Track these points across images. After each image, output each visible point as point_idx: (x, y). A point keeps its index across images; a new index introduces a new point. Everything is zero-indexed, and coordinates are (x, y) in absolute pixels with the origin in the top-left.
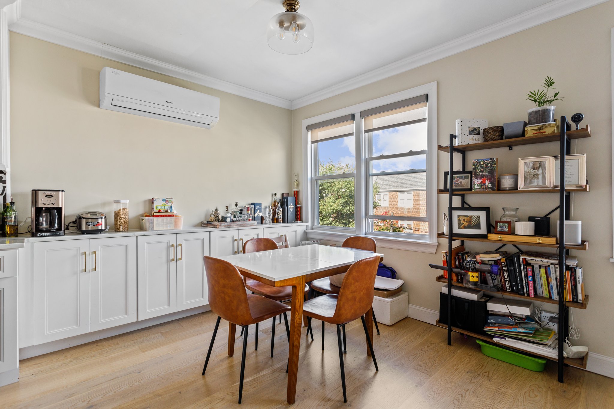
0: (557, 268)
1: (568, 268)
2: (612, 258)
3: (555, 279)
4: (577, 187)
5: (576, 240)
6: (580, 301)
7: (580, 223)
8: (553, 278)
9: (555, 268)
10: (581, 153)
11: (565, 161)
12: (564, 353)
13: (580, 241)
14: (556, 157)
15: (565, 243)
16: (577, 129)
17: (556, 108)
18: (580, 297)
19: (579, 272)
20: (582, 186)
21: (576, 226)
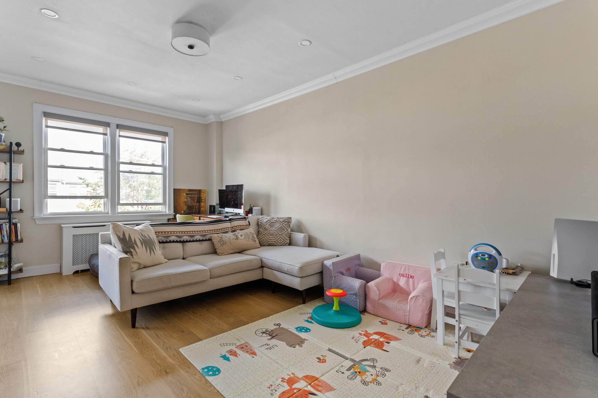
0: (7, 224)
1: (14, 224)
2: (34, 216)
3: (6, 231)
4: (16, 180)
5: (17, 209)
6: (19, 240)
7: (19, 199)
8: (5, 231)
9: (6, 225)
10: (19, 162)
11: (12, 166)
12: (12, 269)
13: (19, 209)
14: (5, 163)
15: (12, 211)
16: (18, 150)
17: (5, 135)
18: (19, 238)
19: (19, 225)
20: (20, 180)
21: (17, 201)
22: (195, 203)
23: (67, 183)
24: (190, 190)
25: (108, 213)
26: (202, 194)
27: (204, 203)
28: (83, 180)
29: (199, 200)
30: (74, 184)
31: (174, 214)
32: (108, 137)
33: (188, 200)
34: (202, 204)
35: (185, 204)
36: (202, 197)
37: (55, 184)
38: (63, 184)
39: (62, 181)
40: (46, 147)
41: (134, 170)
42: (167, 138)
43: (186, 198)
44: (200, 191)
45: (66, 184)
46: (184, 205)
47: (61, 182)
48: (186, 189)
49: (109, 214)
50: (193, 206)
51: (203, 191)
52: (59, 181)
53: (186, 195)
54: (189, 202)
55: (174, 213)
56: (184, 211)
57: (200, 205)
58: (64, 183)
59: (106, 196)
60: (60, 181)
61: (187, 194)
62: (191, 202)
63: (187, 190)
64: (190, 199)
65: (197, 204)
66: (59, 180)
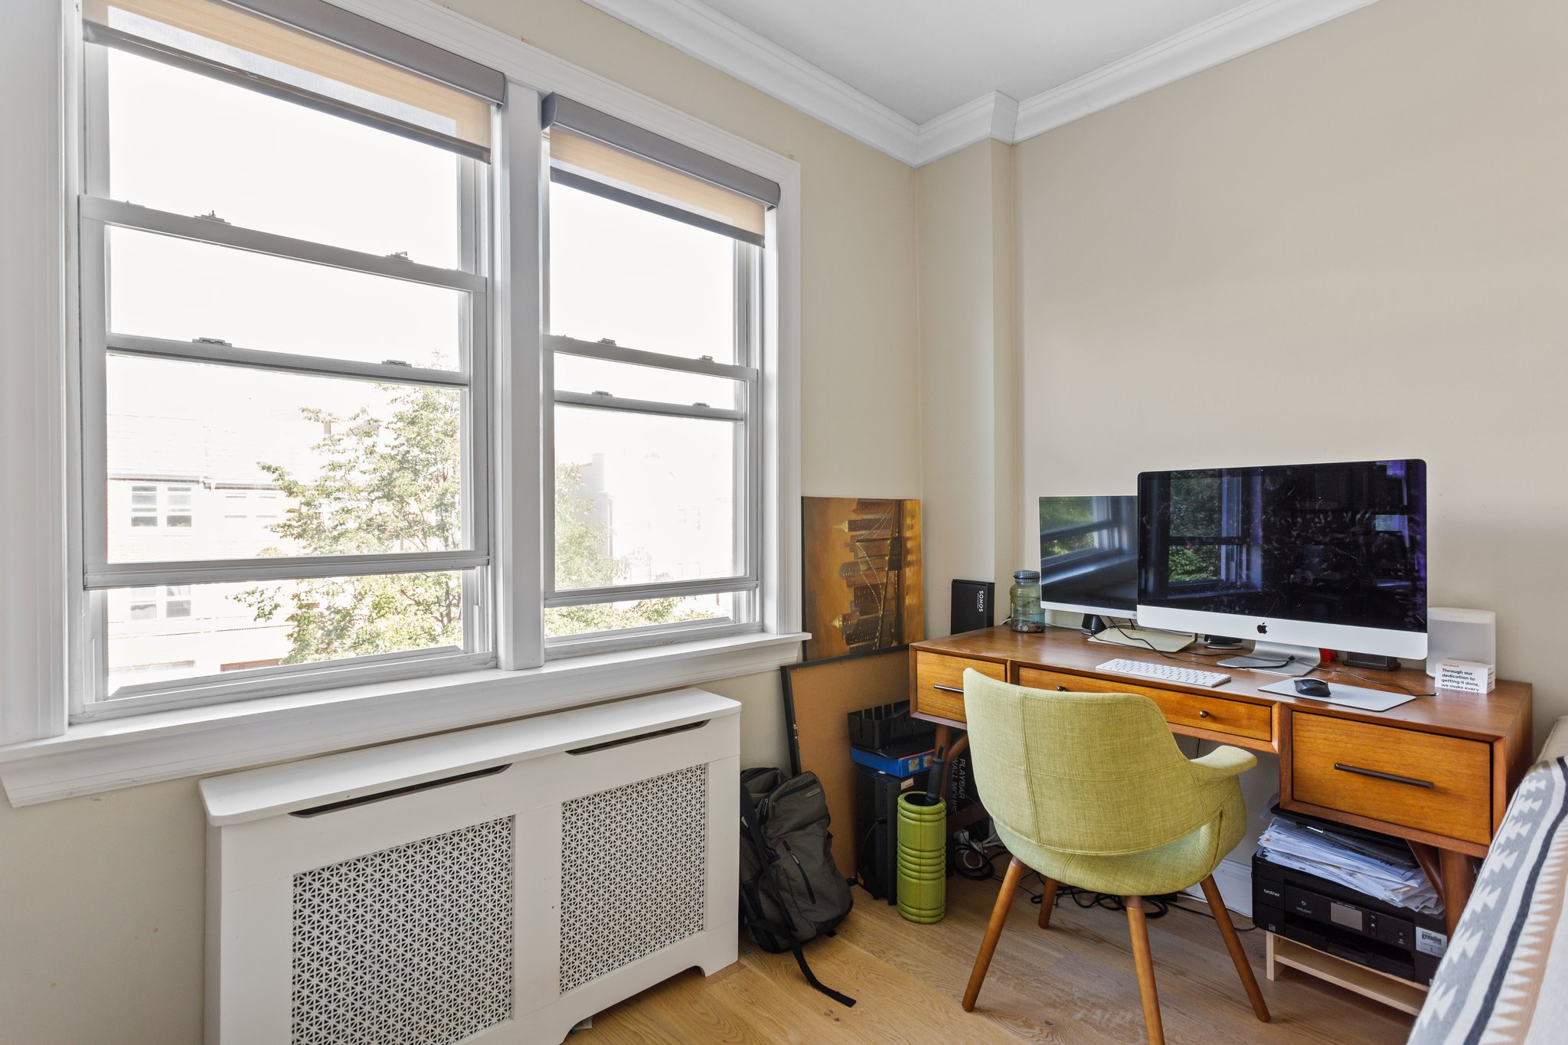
22: (882, 569)
23: (220, 486)
24: (865, 505)
25: (496, 657)
26: (909, 521)
27: (916, 567)
28: (273, 472)
29: (898, 555)
30: (239, 488)
31: (808, 636)
32: (496, 172)
33: (856, 555)
34: (909, 572)
35: (847, 578)
36: (909, 539)
37: (188, 490)
38: (210, 488)
39: (206, 481)
40: (95, 192)
41: (618, 393)
42: (770, 217)
43: (853, 549)
44: (899, 504)
45: (217, 488)
46: (845, 581)
47: (204, 484)
48: (850, 500)
49: (497, 667)
50: (876, 587)
51: (909, 506)
52: (198, 482)
53: (851, 529)
54: (863, 567)
55: (804, 630)
56: (845, 618)
57: (900, 579)
58: (213, 486)
59: (484, 551)
60: (201, 479)
61: (854, 526)
62: (869, 569)
63: (854, 506)
64: (866, 549)
65: (892, 574)
66: (198, 477)
